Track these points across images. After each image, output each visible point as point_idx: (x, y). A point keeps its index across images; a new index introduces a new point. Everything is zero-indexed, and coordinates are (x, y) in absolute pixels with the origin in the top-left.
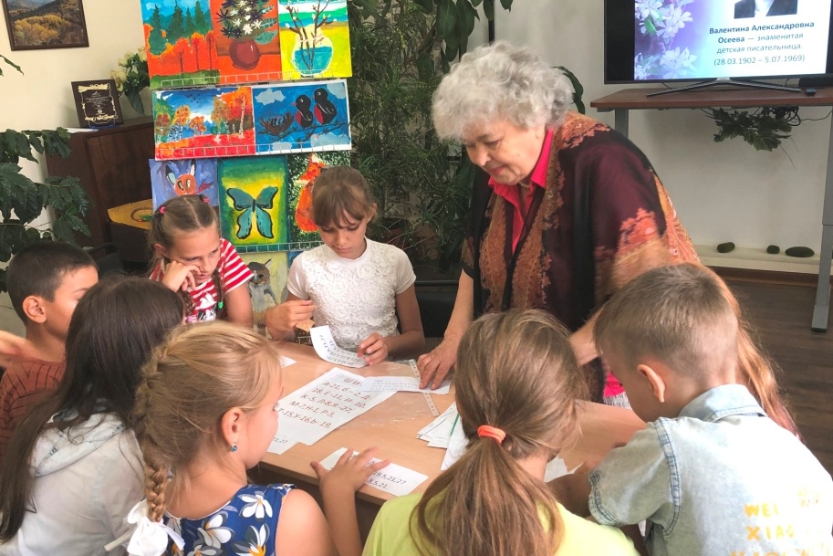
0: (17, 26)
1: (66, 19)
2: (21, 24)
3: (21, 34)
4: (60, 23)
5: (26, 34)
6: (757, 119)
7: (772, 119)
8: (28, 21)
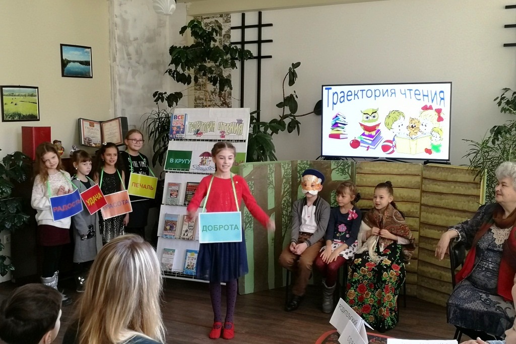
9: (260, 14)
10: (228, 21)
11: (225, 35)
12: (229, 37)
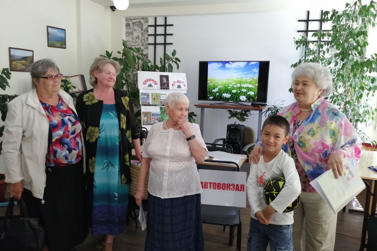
0: (13, 64)
1: (28, 63)
2: (14, 63)
3: (13, 66)
4: (26, 64)
5: (15, 66)
6: (240, 113)
7: (243, 113)
8: (16, 62)
9: (166, 18)
10: (147, 21)
11: (145, 30)
12: (147, 31)
